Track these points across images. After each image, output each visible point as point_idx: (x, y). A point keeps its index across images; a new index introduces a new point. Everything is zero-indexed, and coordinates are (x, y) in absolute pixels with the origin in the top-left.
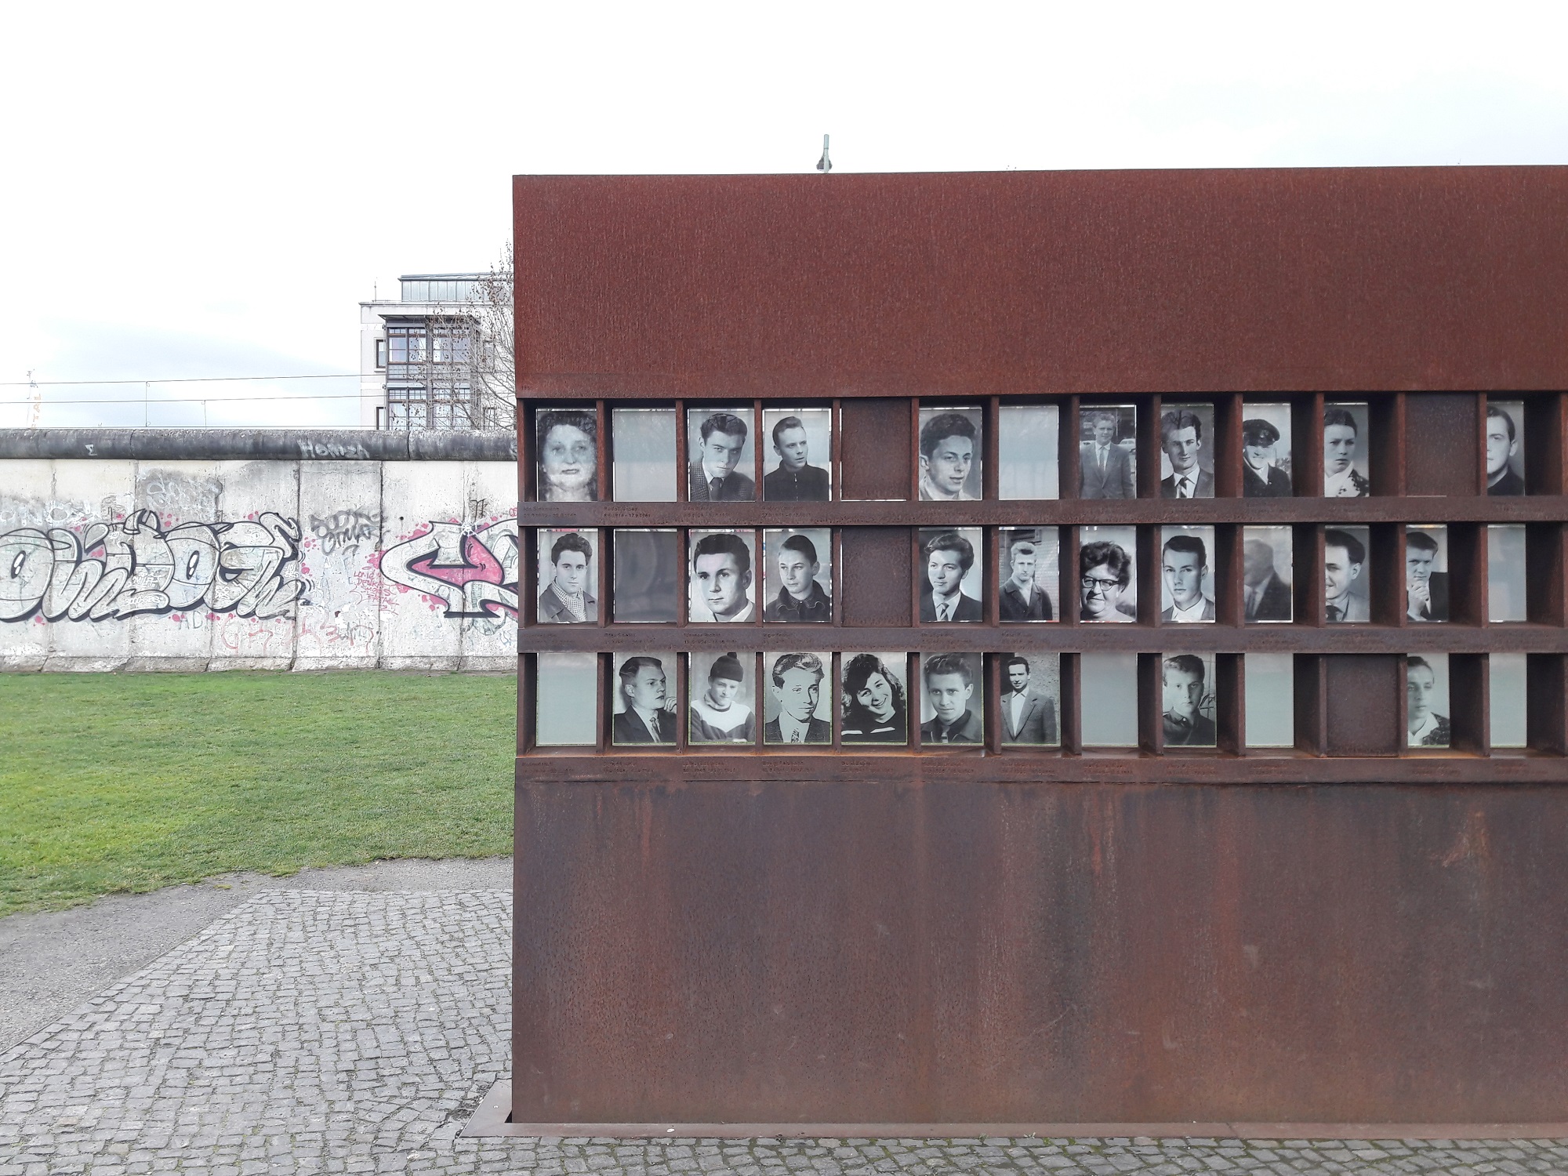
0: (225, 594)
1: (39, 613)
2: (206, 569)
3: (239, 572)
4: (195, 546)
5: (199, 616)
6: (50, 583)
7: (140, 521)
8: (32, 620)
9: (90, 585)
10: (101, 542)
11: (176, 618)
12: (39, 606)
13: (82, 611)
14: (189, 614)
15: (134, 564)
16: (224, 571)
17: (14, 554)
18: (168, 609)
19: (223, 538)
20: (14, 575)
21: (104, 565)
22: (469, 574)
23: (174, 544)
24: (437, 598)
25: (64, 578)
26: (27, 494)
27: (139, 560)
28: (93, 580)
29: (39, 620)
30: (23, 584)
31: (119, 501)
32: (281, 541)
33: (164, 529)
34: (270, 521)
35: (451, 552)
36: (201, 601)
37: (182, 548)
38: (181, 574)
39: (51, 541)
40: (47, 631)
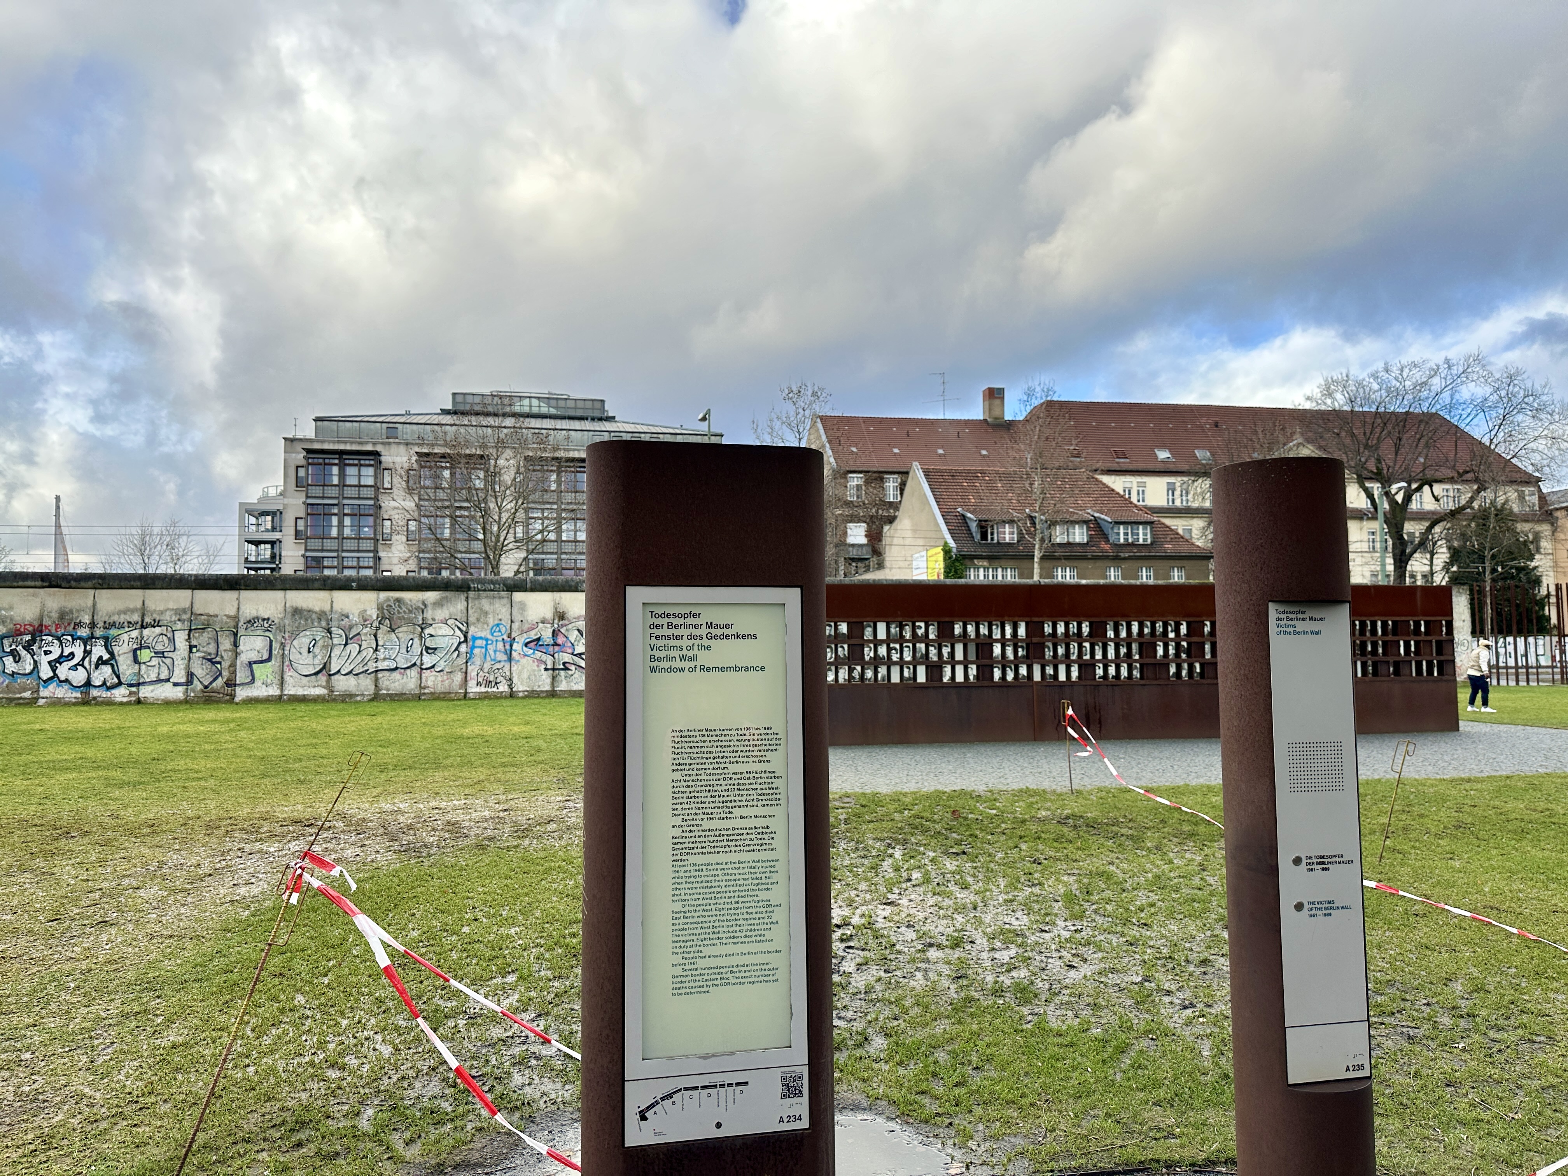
0: (428, 660)
1: (324, 672)
2: (417, 648)
3: (435, 649)
4: (411, 636)
5: (413, 672)
6: (330, 656)
7: (380, 623)
8: (320, 675)
9: (352, 657)
10: (358, 634)
11: (400, 673)
12: (324, 667)
13: (347, 671)
14: (408, 671)
15: (377, 645)
16: (427, 648)
17: (308, 641)
18: (397, 668)
19: (426, 631)
20: (309, 652)
21: (360, 646)
22: (557, 649)
23: (399, 635)
24: (540, 661)
25: (338, 653)
26: (317, 609)
27: (380, 643)
28: (354, 654)
29: (323, 675)
30: (315, 657)
31: (368, 613)
32: (458, 633)
33: (393, 627)
34: (452, 622)
35: (547, 637)
36: (415, 664)
37: (404, 637)
38: (404, 650)
39: (330, 634)
40: (328, 681)
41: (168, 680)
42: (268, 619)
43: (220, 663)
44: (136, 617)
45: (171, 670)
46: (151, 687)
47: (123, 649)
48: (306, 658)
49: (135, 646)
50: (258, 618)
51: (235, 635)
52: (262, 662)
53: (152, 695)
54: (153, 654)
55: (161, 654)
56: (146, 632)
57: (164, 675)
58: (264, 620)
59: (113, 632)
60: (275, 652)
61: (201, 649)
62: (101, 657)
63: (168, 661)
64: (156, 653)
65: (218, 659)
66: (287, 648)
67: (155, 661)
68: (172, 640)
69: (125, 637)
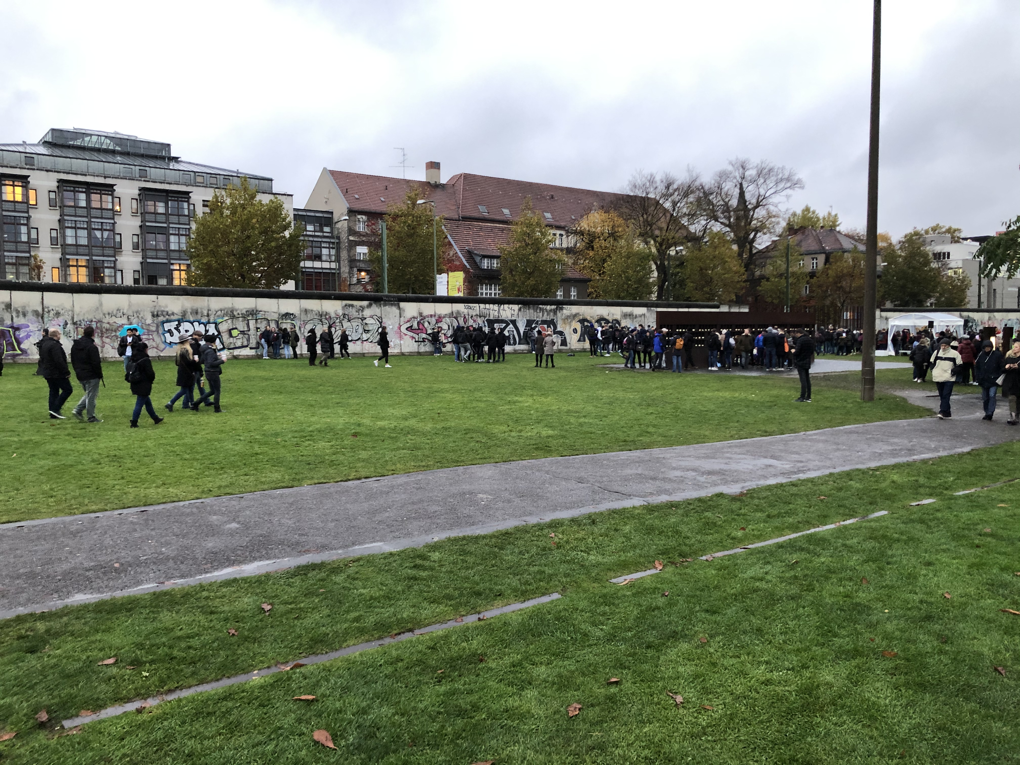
0: (365, 336)
2: (360, 330)
3: (368, 331)
4: (357, 324)
5: (359, 342)
7: (343, 317)
14: (357, 342)
16: (365, 330)
19: (364, 321)
22: (419, 331)
24: (413, 338)
26: (315, 309)
33: (349, 319)
34: (376, 317)
35: (415, 326)
36: (360, 338)
37: (354, 324)
38: (354, 331)
39: (322, 322)
41: (247, 346)
42: (292, 314)
44: (229, 313)
45: (248, 340)
46: (239, 350)
47: (224, 329)
49: (230, 328)
50: (287, 313)
53: (241, 354)
54: (239, 332)
55: (242, 332)
56: (234, 320)
57: (245, 343)
59: (219, 320)
63: (247, 336)
67: (241, 336)
68: (248, 325)
69: (224, 323)
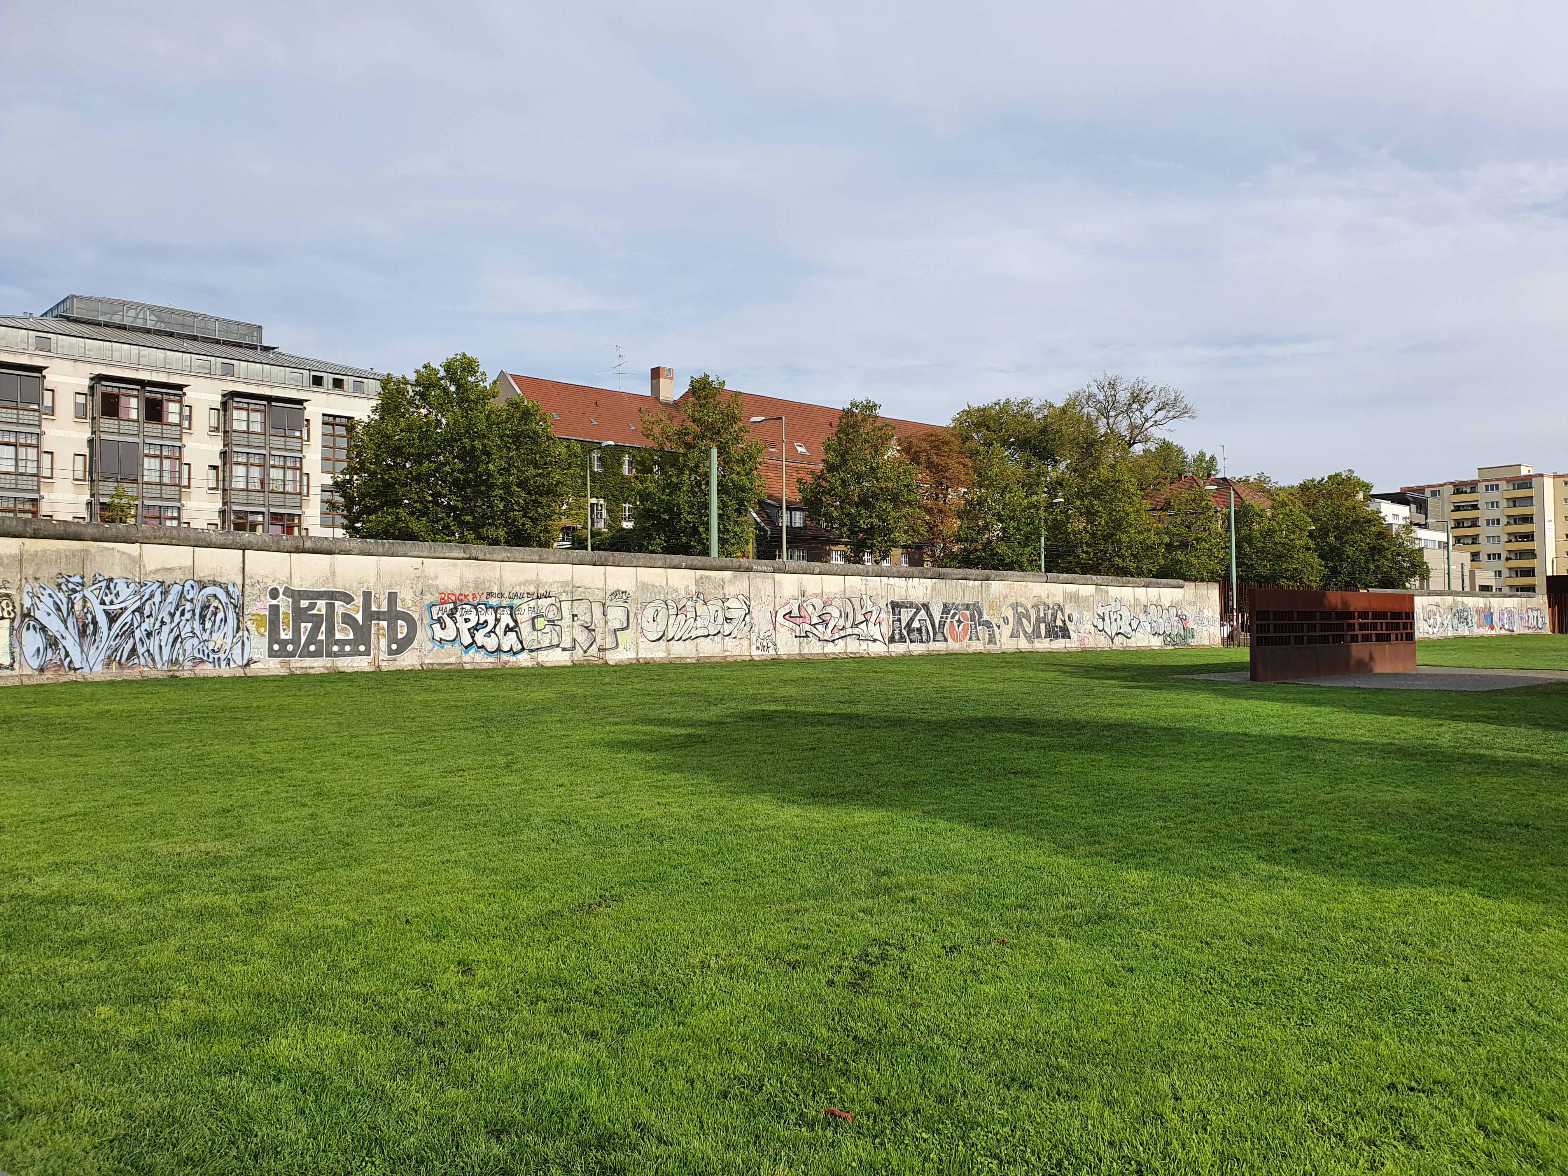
0: (727, 628)
1: (664, 638)
2: (721, 618)
3: (731, 619)
4: (717, 609)
5: (718, 638)
6: (667, 625)
8: (662, 641)
9: (681, 626)
10: (684, 606)
11: (712, 640)
12: (664, 634)
13: (678, 637)
14: (716, 637)
15: (696, 616)
16: (727, 619)
17: (653, 612)
18: (708, 635)
19: (726, 604)
20: (654, 621)
21: (686, 616)
22: (801, 620)
23: (710, 607)
24: (793, 630)
25: (672, 622)
26: (657, 584)
27: (698, 614)
28: (682, 623)
29: (664, 641)
30: (657, 625)
31: (689, 588)
32: (745, 606)
33: (705, 601)
34: (742, 597)
35: (796, 612)
36: (719, 632)
37: (712, 609)
38: (712, 620)
39: (667, 606)
40: (667, 647)
41: (558, 646)
42: (626, 592)
43: (594, 630)
44: (532, 589)
45: (560, 636)
46: (546, 652)
47: (523, 617)
48: (652, 626)
49: (533, 615)
50: (618, 591)
51: (604, 605)
52: (623, 629)
53: (547, 659)
54: (546, 623)
55: (552, 622)
56: (540, 601)
57: (555, 642)
58: (623, 592)
59: (517, 602)
60: (631, 621)
61: (581, 618)
62: (507, 626)
63: (557, 628)
64: (548, 621)
65: (593, 627)
66: (639, 618)
67: (548, 629)
68: (560, 610)
69: (525, 607)
